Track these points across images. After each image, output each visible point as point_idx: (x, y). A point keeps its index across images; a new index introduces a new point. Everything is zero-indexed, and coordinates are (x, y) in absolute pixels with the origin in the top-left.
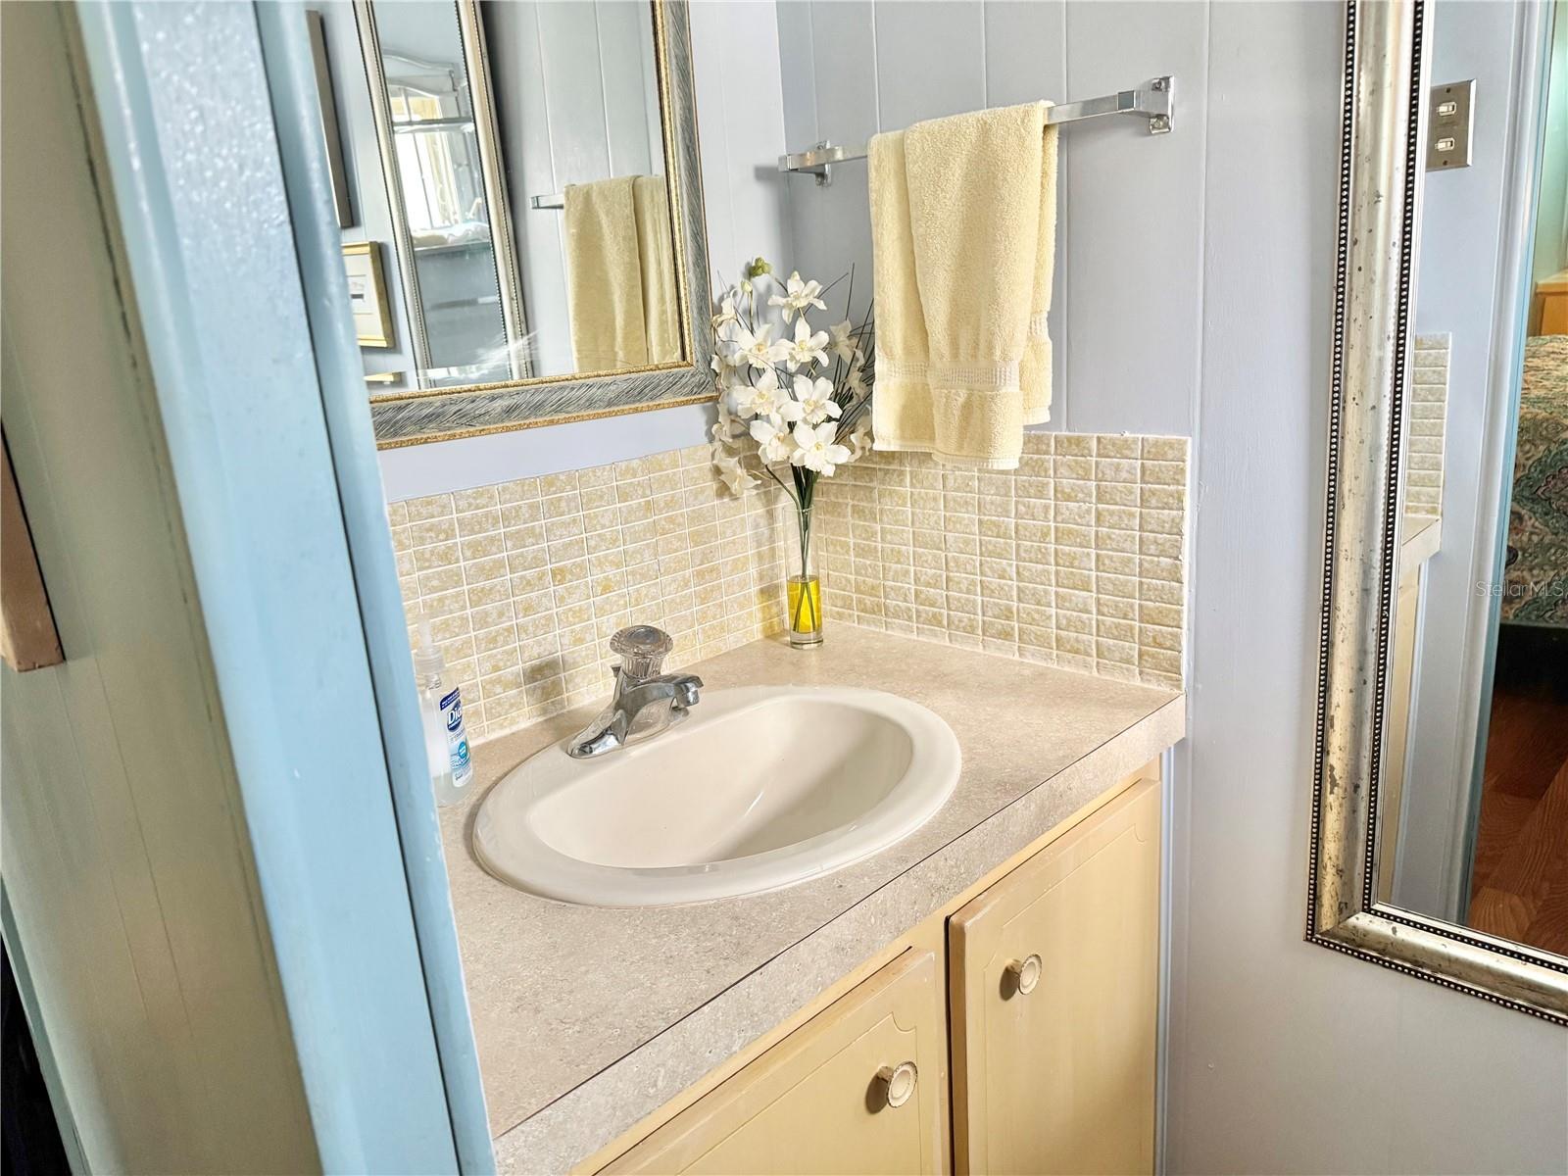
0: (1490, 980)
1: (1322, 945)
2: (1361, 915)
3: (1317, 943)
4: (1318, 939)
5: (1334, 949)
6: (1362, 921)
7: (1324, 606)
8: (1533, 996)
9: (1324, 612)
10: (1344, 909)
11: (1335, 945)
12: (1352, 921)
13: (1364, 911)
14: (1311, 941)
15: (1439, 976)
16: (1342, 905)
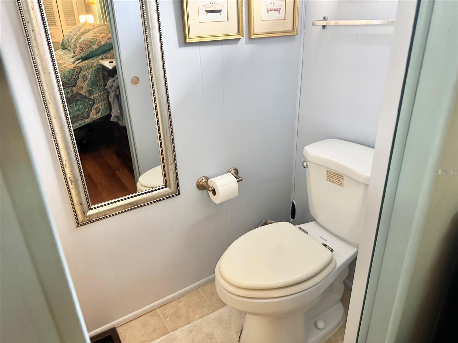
0: (122, 208)
1: (82, 225)
2: (89, 211)
3: (81, 226)
4: (81, 225)
5: (86, 224)
6: (90, 213)
7: (53, 134)
8: (131, 206)
9: (53, 136)
10: (84, 213)
11: (85, 223)
12: (88, 214)
13: (90, 210)
14: (79, 226)
15: (111, 214)
16: (84, 212)
